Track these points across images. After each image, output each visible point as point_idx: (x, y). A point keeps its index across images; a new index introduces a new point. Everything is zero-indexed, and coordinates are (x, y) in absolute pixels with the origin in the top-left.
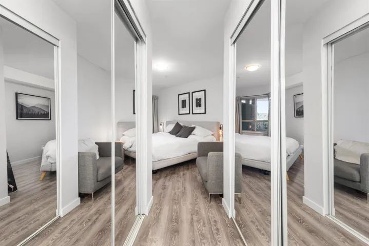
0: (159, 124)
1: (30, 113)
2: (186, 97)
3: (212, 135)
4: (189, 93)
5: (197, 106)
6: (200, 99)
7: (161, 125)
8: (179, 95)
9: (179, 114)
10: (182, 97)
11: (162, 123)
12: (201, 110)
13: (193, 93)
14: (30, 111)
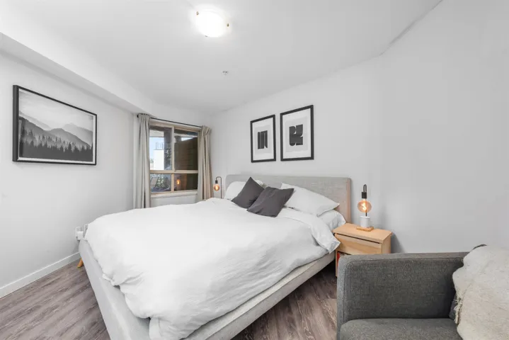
0: (214, 182)
1: (49, 145)
2: (266, 125)
3: (335, 209)
4: (273, 116)
5: (292, 144)
6: (300, 128)
7: (216, 182)
8: (252, 122)
9: (253, 161)
10: (259, 126)
11: (219, 180)
12: (304, 151)
13: (282, 114)
14: (50, 139)
